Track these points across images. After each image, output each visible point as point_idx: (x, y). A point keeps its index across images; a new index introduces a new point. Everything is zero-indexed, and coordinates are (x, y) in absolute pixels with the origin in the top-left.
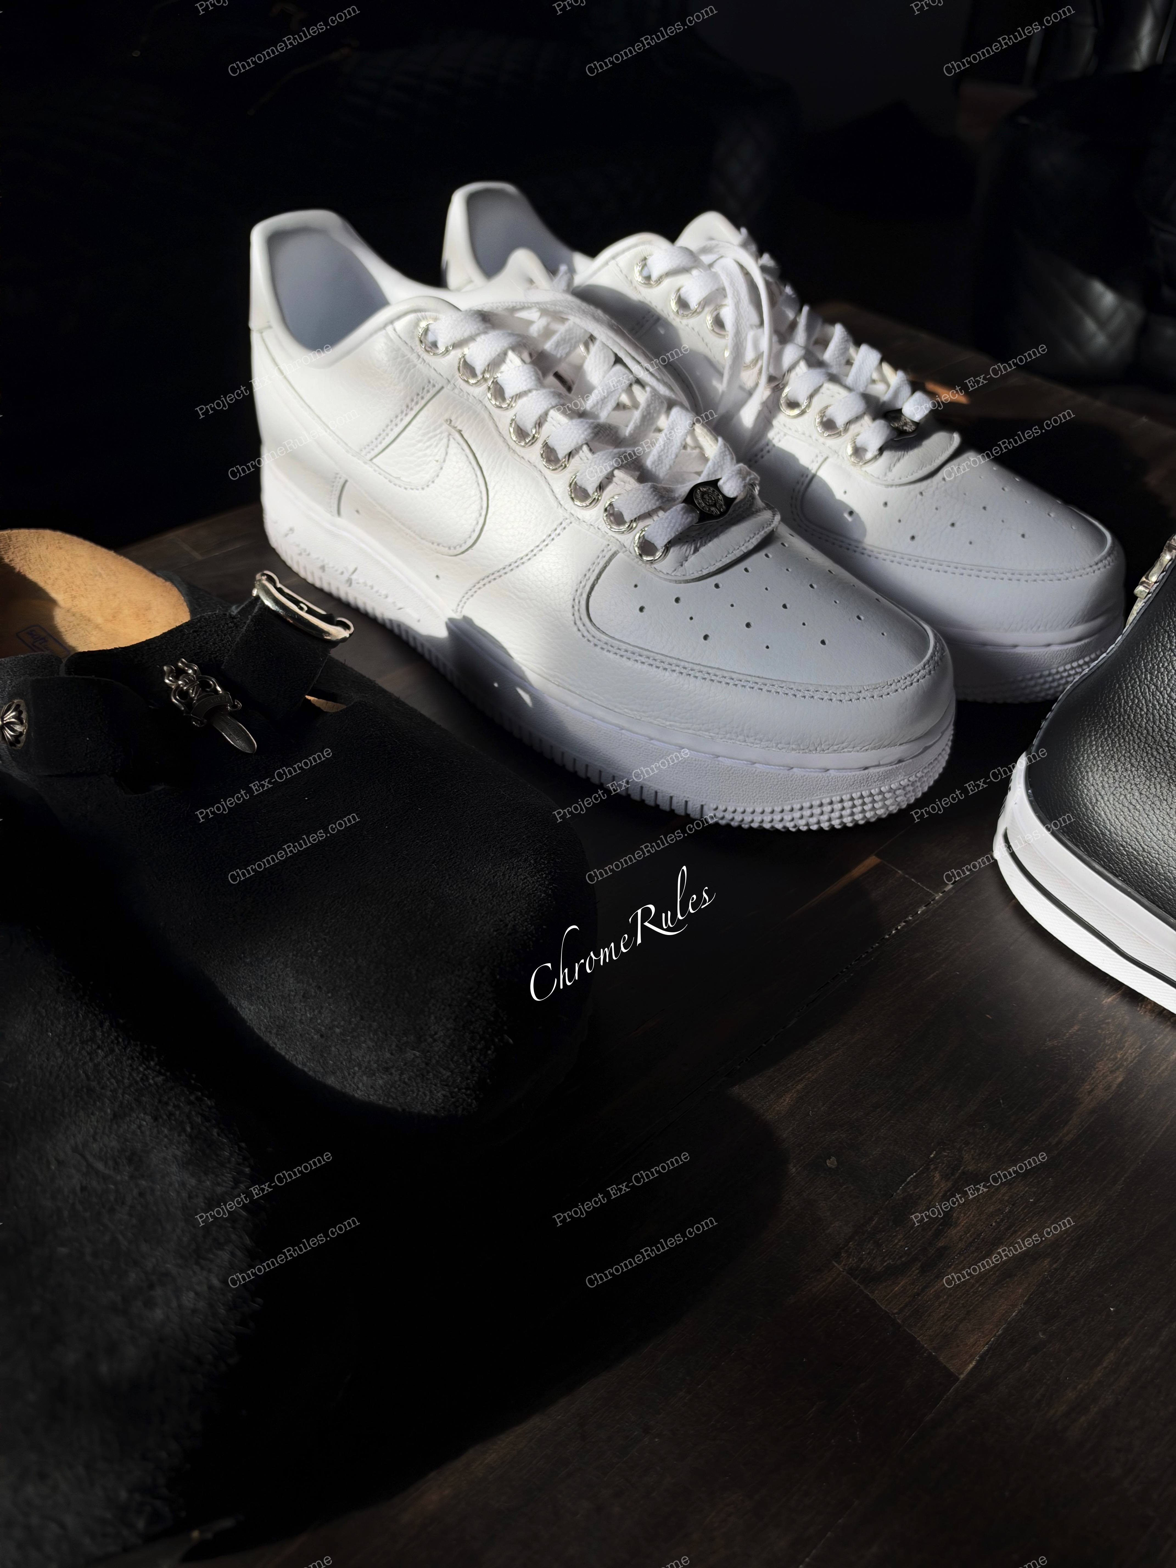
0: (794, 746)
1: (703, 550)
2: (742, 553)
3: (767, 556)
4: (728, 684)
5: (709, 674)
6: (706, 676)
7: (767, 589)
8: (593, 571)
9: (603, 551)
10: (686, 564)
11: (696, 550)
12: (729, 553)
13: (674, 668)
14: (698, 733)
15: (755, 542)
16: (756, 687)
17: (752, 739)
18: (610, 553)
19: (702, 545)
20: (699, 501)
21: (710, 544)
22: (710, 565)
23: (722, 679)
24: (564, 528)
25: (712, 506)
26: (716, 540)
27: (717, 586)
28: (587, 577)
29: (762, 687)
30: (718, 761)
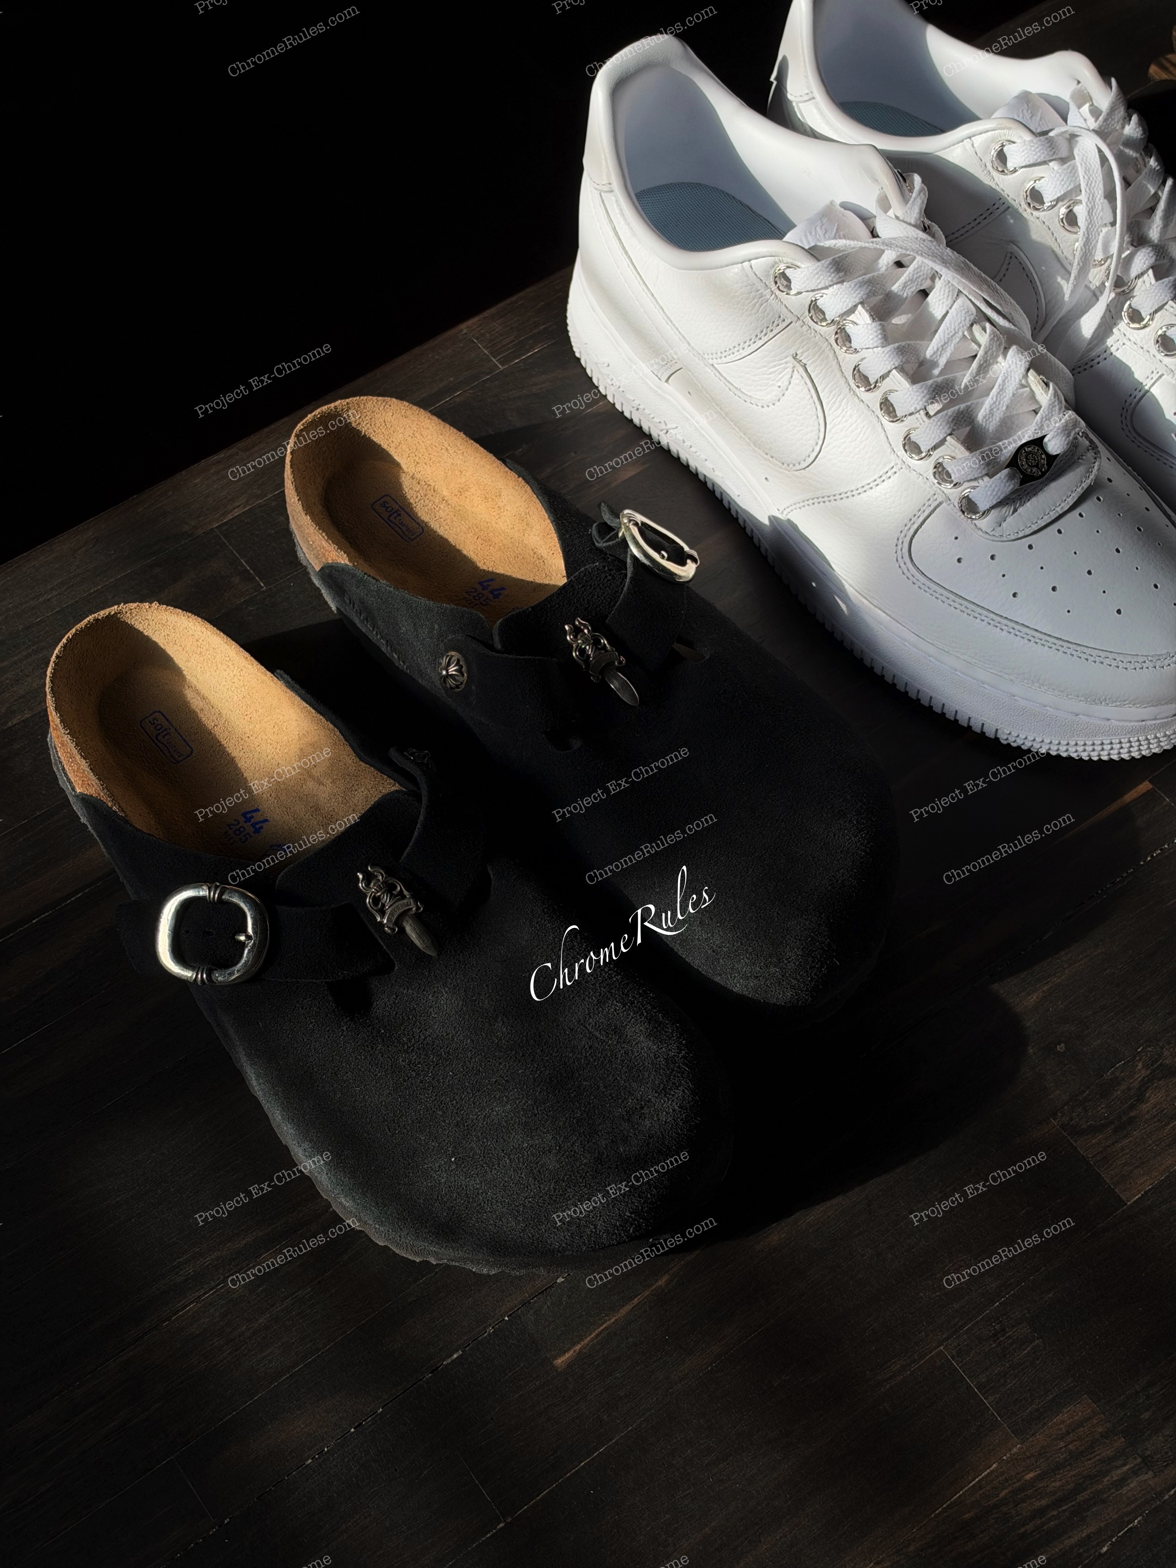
0: (1082, 699)
1: (1020, 510)
2: (1057, 515)
3: (1081, 515)
4: (1030, 640)
5: (1013, 629)
6: (1011, 630)
7: (1075, 553)
8: (919, 517)
9: (929, 500)
10: (1004, 525)
11: (1015, 510)
12: (1045, 515)
13: (983, 618)
14: (999, 674)
15: (1071, 501)
16: (1054, 647)
17: (1046, 688)
18: (936, 503)
19: (1021, 505)
20: (1022, 461)
21: (1028, 504)
22: (1026, 527)
23: (1025, 636)
24: (895, 473)
25: (1034, 466)
26: (1034, 499)
27: (1030, 547)
28: (912, 522)
29: (1060, 648)
30: (1015, 700)
